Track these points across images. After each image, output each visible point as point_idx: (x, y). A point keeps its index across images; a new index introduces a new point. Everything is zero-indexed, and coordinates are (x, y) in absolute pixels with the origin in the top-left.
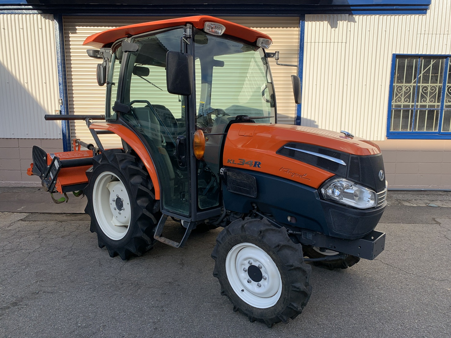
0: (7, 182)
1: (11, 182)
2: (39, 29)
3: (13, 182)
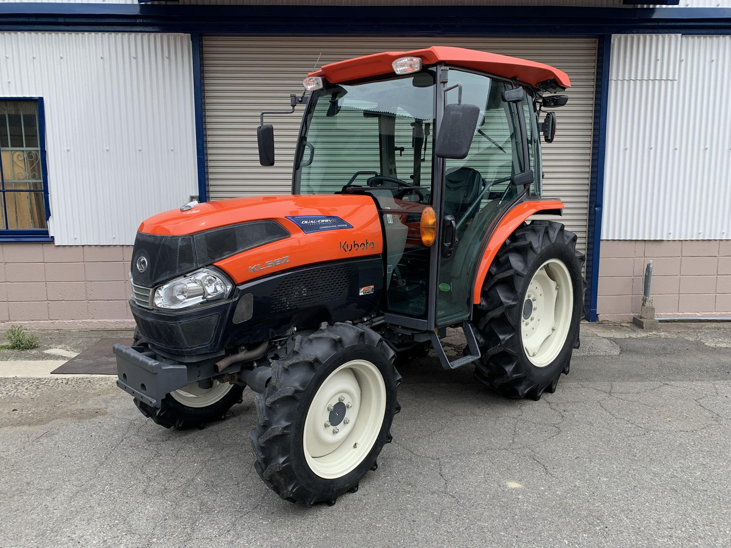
0: (101, 320)
1: (109, 321)
2: (165, 58)
3: (112, 321)
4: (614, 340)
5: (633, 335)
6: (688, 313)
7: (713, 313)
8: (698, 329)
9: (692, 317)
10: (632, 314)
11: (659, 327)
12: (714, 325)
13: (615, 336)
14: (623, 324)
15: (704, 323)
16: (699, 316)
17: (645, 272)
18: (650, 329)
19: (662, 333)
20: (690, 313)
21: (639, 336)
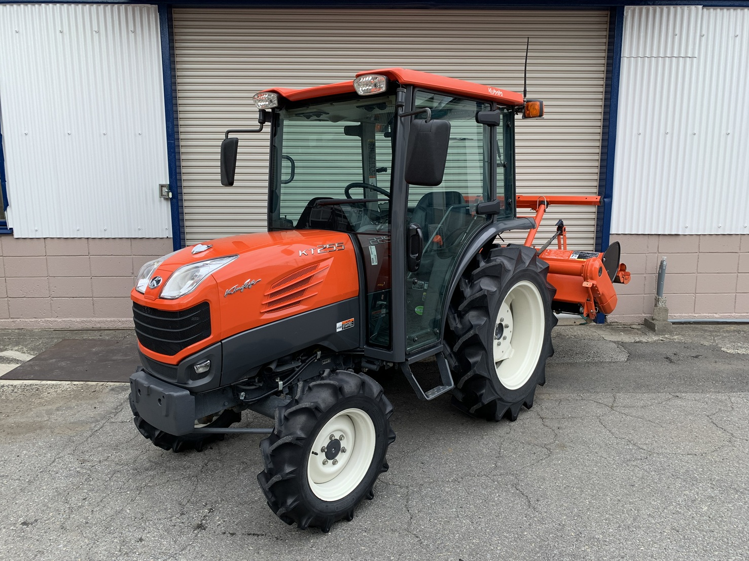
2: (130, 32)
4: (622, 344)
5: (644, 339)
6: (705, 314)
7: (733, 314)
8: (716, 332)
9: (709, 318)
10: (644, 315)
11: (673, 330)
12: (733, 327)
13: (624, 340)
14: (633, 326)
15: (723, 326)
16: (717, 317)
17: (658, 269)
18: (662, 332)
19: (676, 337)
20: (707, 315)
21: (650, 340)
